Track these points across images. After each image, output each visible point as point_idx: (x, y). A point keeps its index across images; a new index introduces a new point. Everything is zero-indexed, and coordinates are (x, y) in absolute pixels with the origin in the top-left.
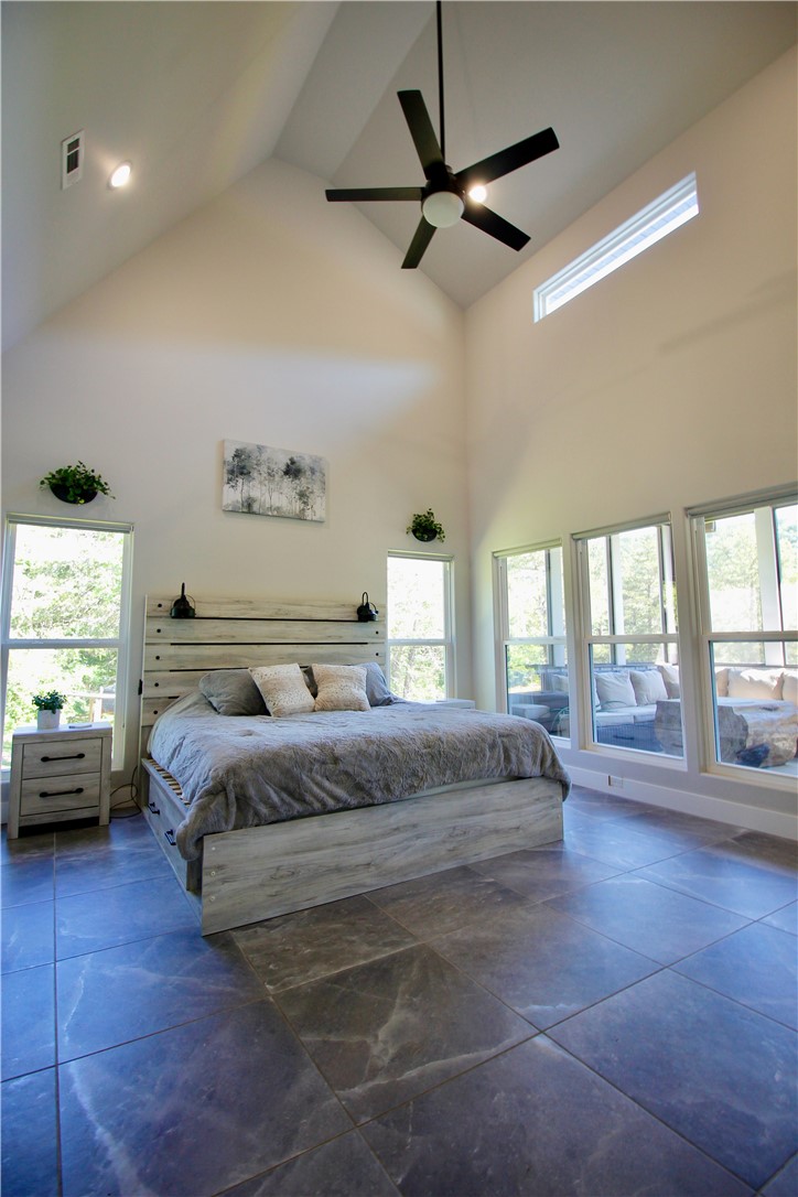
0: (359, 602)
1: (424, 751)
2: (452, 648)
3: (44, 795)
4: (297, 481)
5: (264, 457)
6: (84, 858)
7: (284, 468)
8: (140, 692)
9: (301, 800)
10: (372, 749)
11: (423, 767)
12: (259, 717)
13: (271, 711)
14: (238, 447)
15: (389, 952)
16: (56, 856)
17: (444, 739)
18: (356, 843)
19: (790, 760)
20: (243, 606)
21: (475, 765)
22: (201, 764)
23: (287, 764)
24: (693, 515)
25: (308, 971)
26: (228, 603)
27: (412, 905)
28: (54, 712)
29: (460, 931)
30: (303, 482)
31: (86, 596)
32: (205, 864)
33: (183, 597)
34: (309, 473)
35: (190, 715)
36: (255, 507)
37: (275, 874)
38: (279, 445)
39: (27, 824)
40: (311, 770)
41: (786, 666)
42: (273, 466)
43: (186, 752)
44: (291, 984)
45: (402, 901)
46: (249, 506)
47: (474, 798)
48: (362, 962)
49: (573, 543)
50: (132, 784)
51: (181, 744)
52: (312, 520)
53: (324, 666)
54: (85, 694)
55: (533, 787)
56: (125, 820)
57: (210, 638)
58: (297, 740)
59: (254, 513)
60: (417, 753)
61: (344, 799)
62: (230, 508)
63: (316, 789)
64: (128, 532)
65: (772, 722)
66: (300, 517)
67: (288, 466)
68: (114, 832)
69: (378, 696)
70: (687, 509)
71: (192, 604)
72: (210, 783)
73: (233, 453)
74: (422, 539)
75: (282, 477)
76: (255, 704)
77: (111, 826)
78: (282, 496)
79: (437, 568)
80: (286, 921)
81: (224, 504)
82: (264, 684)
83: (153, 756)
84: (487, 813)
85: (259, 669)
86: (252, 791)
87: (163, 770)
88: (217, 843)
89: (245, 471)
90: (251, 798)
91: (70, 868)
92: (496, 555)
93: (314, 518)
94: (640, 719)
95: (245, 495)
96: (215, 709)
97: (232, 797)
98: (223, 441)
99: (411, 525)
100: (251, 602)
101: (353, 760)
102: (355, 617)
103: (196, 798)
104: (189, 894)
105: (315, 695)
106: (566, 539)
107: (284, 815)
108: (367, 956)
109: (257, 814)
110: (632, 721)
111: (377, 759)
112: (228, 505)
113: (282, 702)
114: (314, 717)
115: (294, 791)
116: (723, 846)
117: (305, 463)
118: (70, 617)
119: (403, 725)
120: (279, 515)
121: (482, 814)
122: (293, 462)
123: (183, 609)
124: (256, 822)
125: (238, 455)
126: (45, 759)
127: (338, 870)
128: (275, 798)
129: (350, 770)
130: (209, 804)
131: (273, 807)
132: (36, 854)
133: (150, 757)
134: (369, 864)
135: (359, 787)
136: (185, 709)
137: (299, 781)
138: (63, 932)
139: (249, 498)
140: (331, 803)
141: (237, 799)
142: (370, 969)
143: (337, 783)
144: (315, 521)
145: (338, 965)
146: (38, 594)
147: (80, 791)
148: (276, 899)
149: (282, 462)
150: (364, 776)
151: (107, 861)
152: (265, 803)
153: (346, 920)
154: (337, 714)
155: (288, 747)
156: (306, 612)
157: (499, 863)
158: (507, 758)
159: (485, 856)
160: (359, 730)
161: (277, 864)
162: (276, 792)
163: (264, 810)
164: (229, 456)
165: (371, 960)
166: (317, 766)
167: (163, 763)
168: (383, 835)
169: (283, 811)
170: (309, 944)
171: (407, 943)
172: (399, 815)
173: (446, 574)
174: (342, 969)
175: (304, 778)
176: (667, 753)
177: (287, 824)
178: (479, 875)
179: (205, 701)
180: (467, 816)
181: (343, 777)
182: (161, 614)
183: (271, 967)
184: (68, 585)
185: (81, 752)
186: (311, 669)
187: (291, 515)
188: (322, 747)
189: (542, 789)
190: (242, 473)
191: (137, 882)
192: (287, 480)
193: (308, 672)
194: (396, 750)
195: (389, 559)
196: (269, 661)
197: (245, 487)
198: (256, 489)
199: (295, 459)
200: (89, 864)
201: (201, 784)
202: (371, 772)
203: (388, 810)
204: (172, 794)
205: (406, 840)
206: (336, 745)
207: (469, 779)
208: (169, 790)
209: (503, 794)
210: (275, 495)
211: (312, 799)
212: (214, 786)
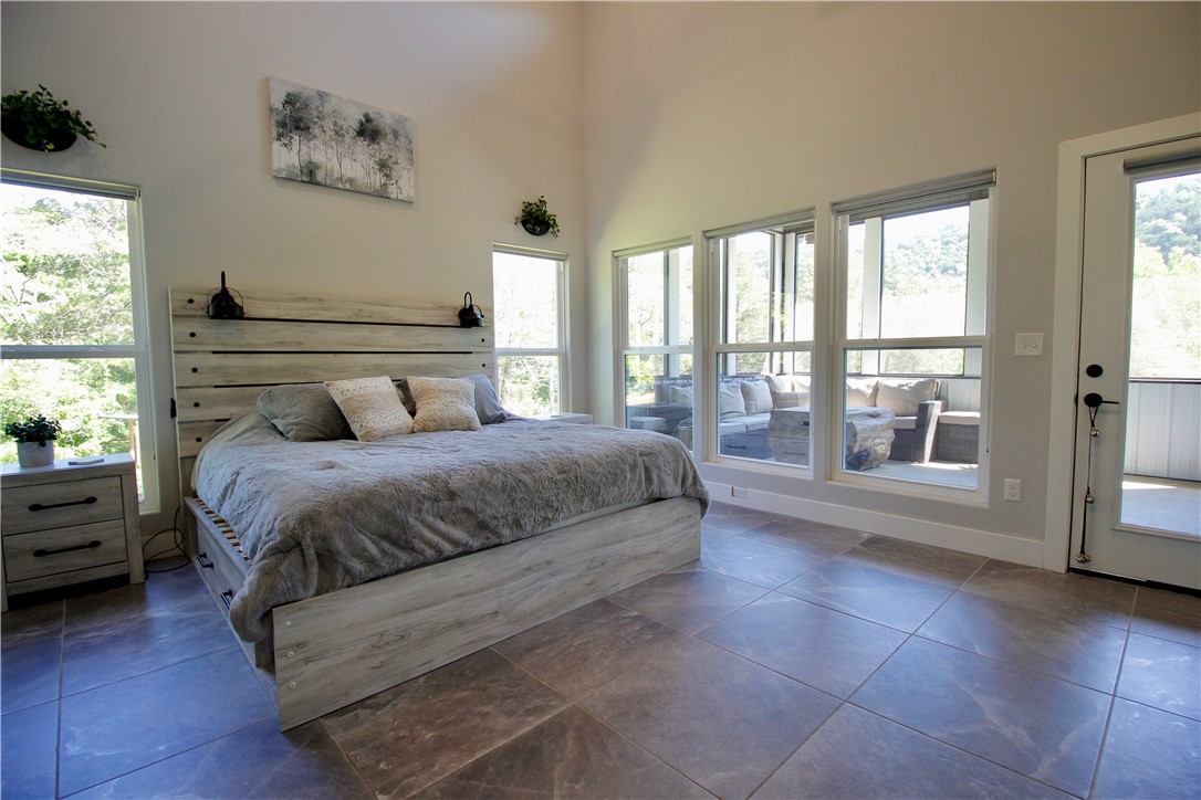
0: (460, 304)
1: (559, 477)
2: (567, 358)
3: (40, 553)
4: (376, 146)
5: (328, 108)
6: (107, 632)
7: (356, 126)
8: (173, 414)
9: (411, 549)
10: (497, 480)
11: (557, 495)
12: (341, 443)
13: (357, 434)
14: (290, 90)
15: (533, 723)
16: (64, 632)
17: (581, 463)
18: (481, 590)
19: (885, 463)
20: (311, 305)
21: (616, 489)
22: (264, 509)
23: (386, 505)
24: (840, 212)
25: (433, 766)
26: (289, 300)
27: (552, 654)
28: (43, 445)
29: (613, 683)
30: (384, 148)
31: (106, 299)
32: (277, 644)
33: (224, 291)
34: (390, 136)
35: (245, 442)
36: (320, 176)
37: (378, 642)
38: (351, 95)
39: (19, 592)
40: (420, 510)
41: (880, 375)
42: (341, 122)
43: (241, 492)
44: (411, 788)
45: (539, 651)
46: (311, 173)
47: (614, 525)
48: (502, 742)
49: (705, 241)
50: (175, 529)
51: (234, 482)
52: (397, 200)
53: (423, 378)
54: (122, 415)
55: (673, 508)
56: (169, 574)
57: (267, 345)
58: (399, 473)
59: (318, 184)
60: (551, 480)
61: (464, 542)
62: (284, 175)
63: (428, 534)
64: (132, 198)
65: (875, 428)
66: (381, 195)
67: (362, 124)
68: (153, 592)
69: (489, 413)
70: (834, 204)
71: (238, 301)
72: (277, 538)
73: (282, 98)
74: (533, 232)
75: (354, 138)
76: (336, 427)
77: (147, 584)
78: (357, 164)
79: (550, 266)
80: (396, 695)
81: (275, 166)
82: (345, 402)
83: (199, 494)
84: (627, 539)
85: (338, 383)
86: (339, 544)
87: (211, 512)
88: (292, 616)
89: (302, 125)
90: (338, 553)
91: (85, 649)
92: (616, 254)
93: (400, 197)
94: (751, 429)
95: (304, 158)
96: (281, 434)
97: (311, 554)
98: (267, 80)
99: (519, 214)
100: (321, 300)
101: (474, 494)
102: (457, 321)
103: (257, 557)
104: (260, 672)
105: (413, 413)
106: (698, 236)
107: (387, 570)
108: (506, 733)
109: (348, 571)
110: (744, 430)
111: (504, 490)
112: (280, 170)
113: (371, 424)
114: (416, 440)
115: (398, 538)
116: (853, 552)
117: (385, 122)
118: (89, 324)
119: (530, 447)
120: (353, 189)
121: (621, 541)
122: (368, 120)
123: (225, 307)
124: (347, 582)
125: (290, 100)
126: (35, 508)
127: (460, 624)
128: (373, 549)
129: (471, 506)
130: (278, 565)
131: (371, 561)
132: (35, 633)
133: (195, 495)
134: (497, 612)
135: (483, 526)
136: (239, 435)
137: (404, 526)
138: (72, 749)
139: (310, 163)
140: (448, 548)
141: (318, 555)
142: (513, 750)
143: (454, 523)
144: (401, 201)
145: (472, 751)
146: (42, 298)
147: (95, 544)
148: (382, 670)
149: (353, 118)
150: (488, 512)
151: (143, 634)
152: (360, 557)
153: (473, 685)
154: (443, 435)
155: (386, 483)
156: (395, 314)
157: (638, 591)
158: (649, 480)
159: (623, 586)
160: (477, 455)
161: (380, 630)
162: (373, 542)
163: (358, 566)
164: (277, 101)
165: (514, 737)
166: (427, 505)
167: (212, 505)
168: (514, 578)
169: (386, 566)
170: (429, 724)
171: (555, 707)
172: (529, 553)
173: (559, 274)
174: (479, 755)
175: (411, 520)
176: (778, 461)
177: (391, 579)
178: (622, 609)
179: (265, 424)
180: (606, 545)
181: (462, 516)
182: (194, 313)
183: (382, 766)
184: (81, 286)
185: (93, 495)
186: (405, 381)
187: (369, 190)
188: (432, 480)
189: (680, 509)
190: (298, 128)
191: (185, 661)
192: (361, 144)
193: (402, 386)
194: (526, 478)
195: (495, 255)
196: (350, 374)
197: (304, 148)
198: (320, 152)
199: (372, 116)
200: (115, 640)
201: (263, 538)
202: (497, 507)
203: (518, 548)
204: (227, 545)
205: (539, 579)
206: (450, 476)
207: (608, 505)
208: (223, 539)
209: (644, 518)
210: (346, 162)
211: (422, 546)
212: (282, 542)
